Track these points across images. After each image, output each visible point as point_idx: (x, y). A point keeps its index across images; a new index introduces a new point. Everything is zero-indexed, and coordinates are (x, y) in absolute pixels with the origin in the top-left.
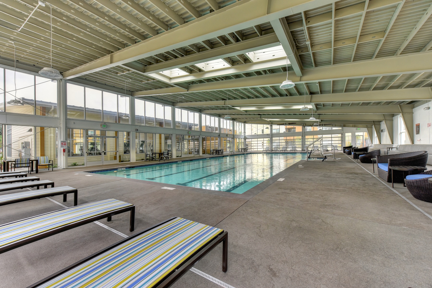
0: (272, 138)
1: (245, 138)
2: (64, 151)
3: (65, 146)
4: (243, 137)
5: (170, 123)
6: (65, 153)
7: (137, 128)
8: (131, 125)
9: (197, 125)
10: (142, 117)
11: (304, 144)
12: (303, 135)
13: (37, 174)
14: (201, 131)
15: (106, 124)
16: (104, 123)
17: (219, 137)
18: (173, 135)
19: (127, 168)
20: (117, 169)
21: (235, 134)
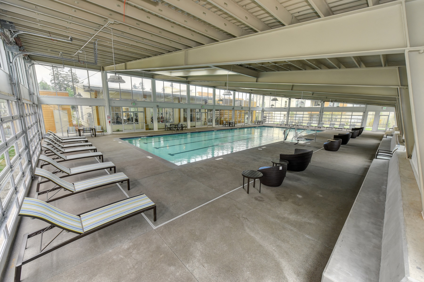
0: (289, 112)
1: (263, 111)
2: (110, 122)
3: (110, 119)
4: (261, 109)
5: (186, 98)
6: (110, 124)
7: (158, 104)
8: (153, 102)
9: (211, 99)
10: (161, 94)
11: (320, 121)
12: (321, 111)
13: (95, 137)
14: (214, 105)
15: (135, 102)
16: (133, 102)
17: (233, 110)
18: (188, 109)
19: (148, 137)
20: (141, 137)
21: (252, 106)
